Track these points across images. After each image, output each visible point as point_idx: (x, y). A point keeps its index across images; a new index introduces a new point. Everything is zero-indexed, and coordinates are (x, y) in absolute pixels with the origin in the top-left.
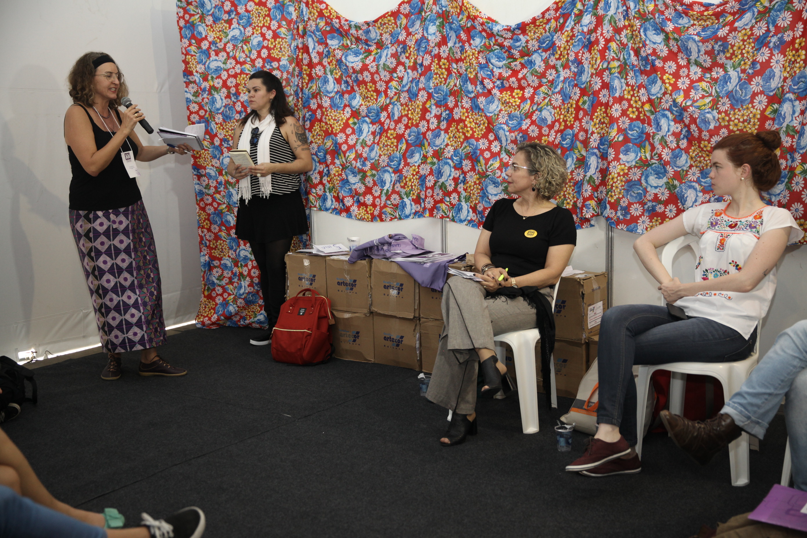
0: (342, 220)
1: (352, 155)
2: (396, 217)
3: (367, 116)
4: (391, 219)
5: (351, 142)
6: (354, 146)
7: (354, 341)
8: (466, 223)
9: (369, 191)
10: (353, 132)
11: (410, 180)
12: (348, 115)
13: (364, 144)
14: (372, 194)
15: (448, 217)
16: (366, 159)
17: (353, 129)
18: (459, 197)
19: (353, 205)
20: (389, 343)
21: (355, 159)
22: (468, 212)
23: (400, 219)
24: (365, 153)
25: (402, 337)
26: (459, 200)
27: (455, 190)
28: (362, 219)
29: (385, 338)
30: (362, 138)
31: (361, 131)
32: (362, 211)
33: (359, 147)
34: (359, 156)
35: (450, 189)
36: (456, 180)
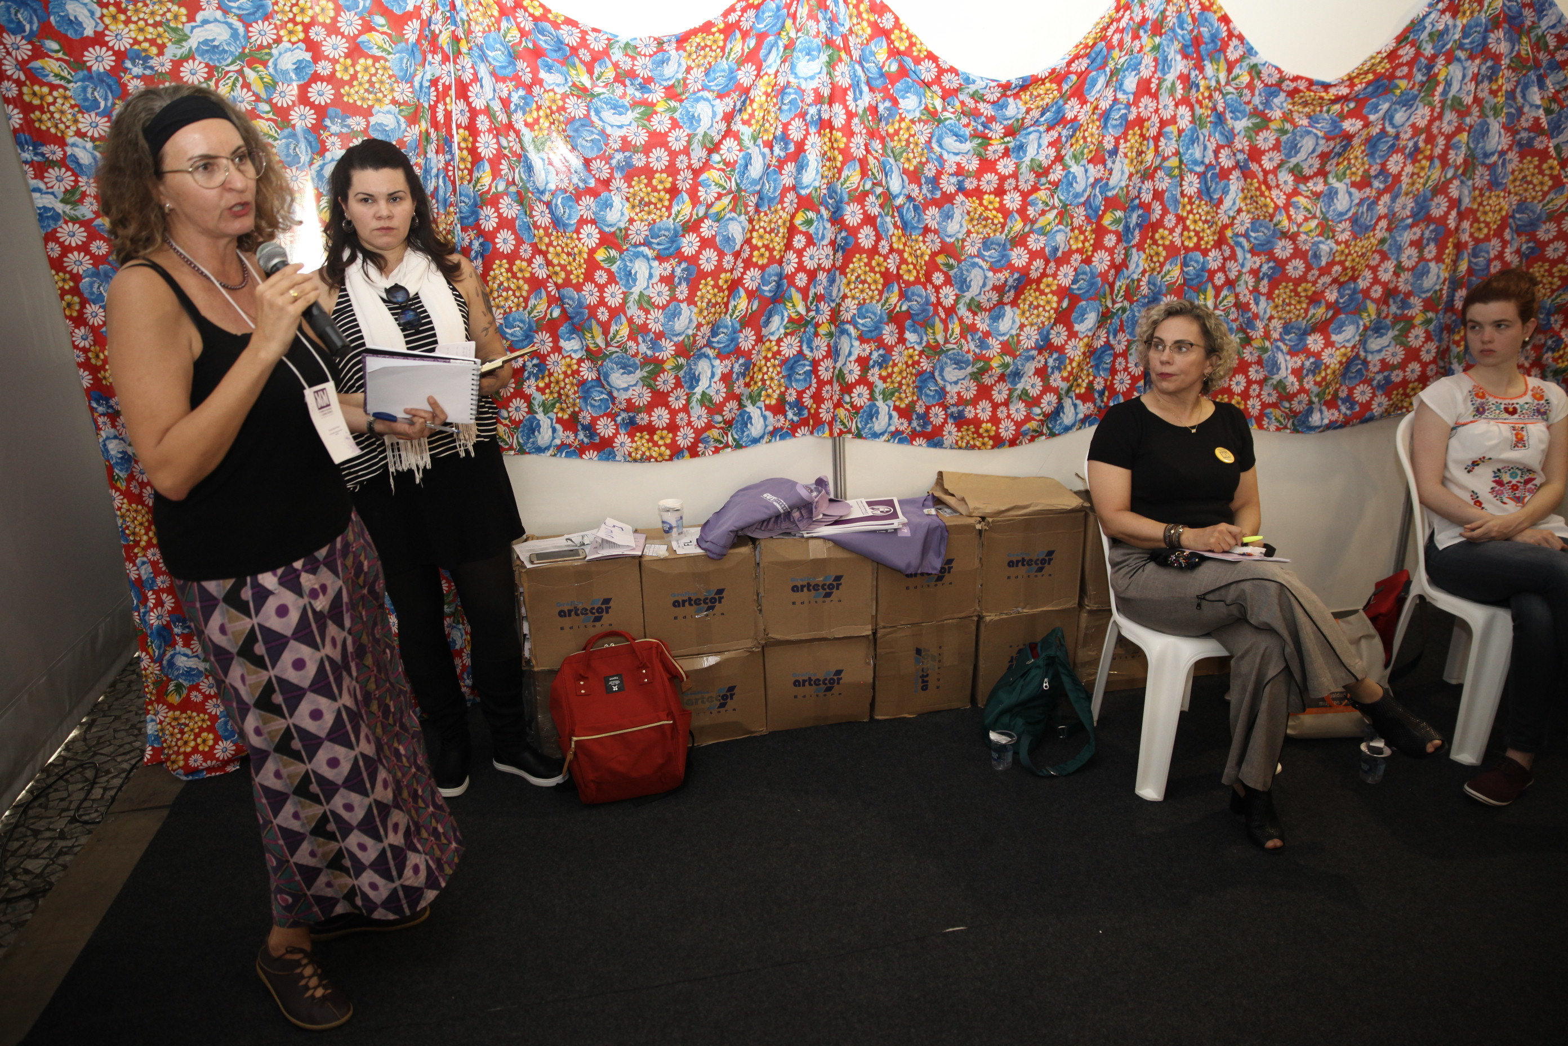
0: (590, 465)
1: (622, 330)
2: (727, 446)
3: (646, 243)
4: (717, 451)
5: (614, 302)
6: (622, 308)
7: (722, 705)
8: (885, 437)
9: (660, 399)
10: (612, 279)
11: (760, 370)
12: (593, 242)
13: (645, 304)
14: (667, 405)
15: (849, 431)
16: (660, 335)
17: (609, 272)
18: (872, 393)
19: (617, 433)
20: (808, 689)
21: (632, 337)
22: (890, 417)
23: (738, 446)
24: (656, 321)
25: (839, 672)
26: (872, 398)
27: (863, 380)
28: (646, 459)
29: (797, 683)
30: (636, 290)
31: (630, 276)
32: (642, 441)
33: (633, 310)
34: (638, 331)
35: (852, 378)
36: (863, 362)
